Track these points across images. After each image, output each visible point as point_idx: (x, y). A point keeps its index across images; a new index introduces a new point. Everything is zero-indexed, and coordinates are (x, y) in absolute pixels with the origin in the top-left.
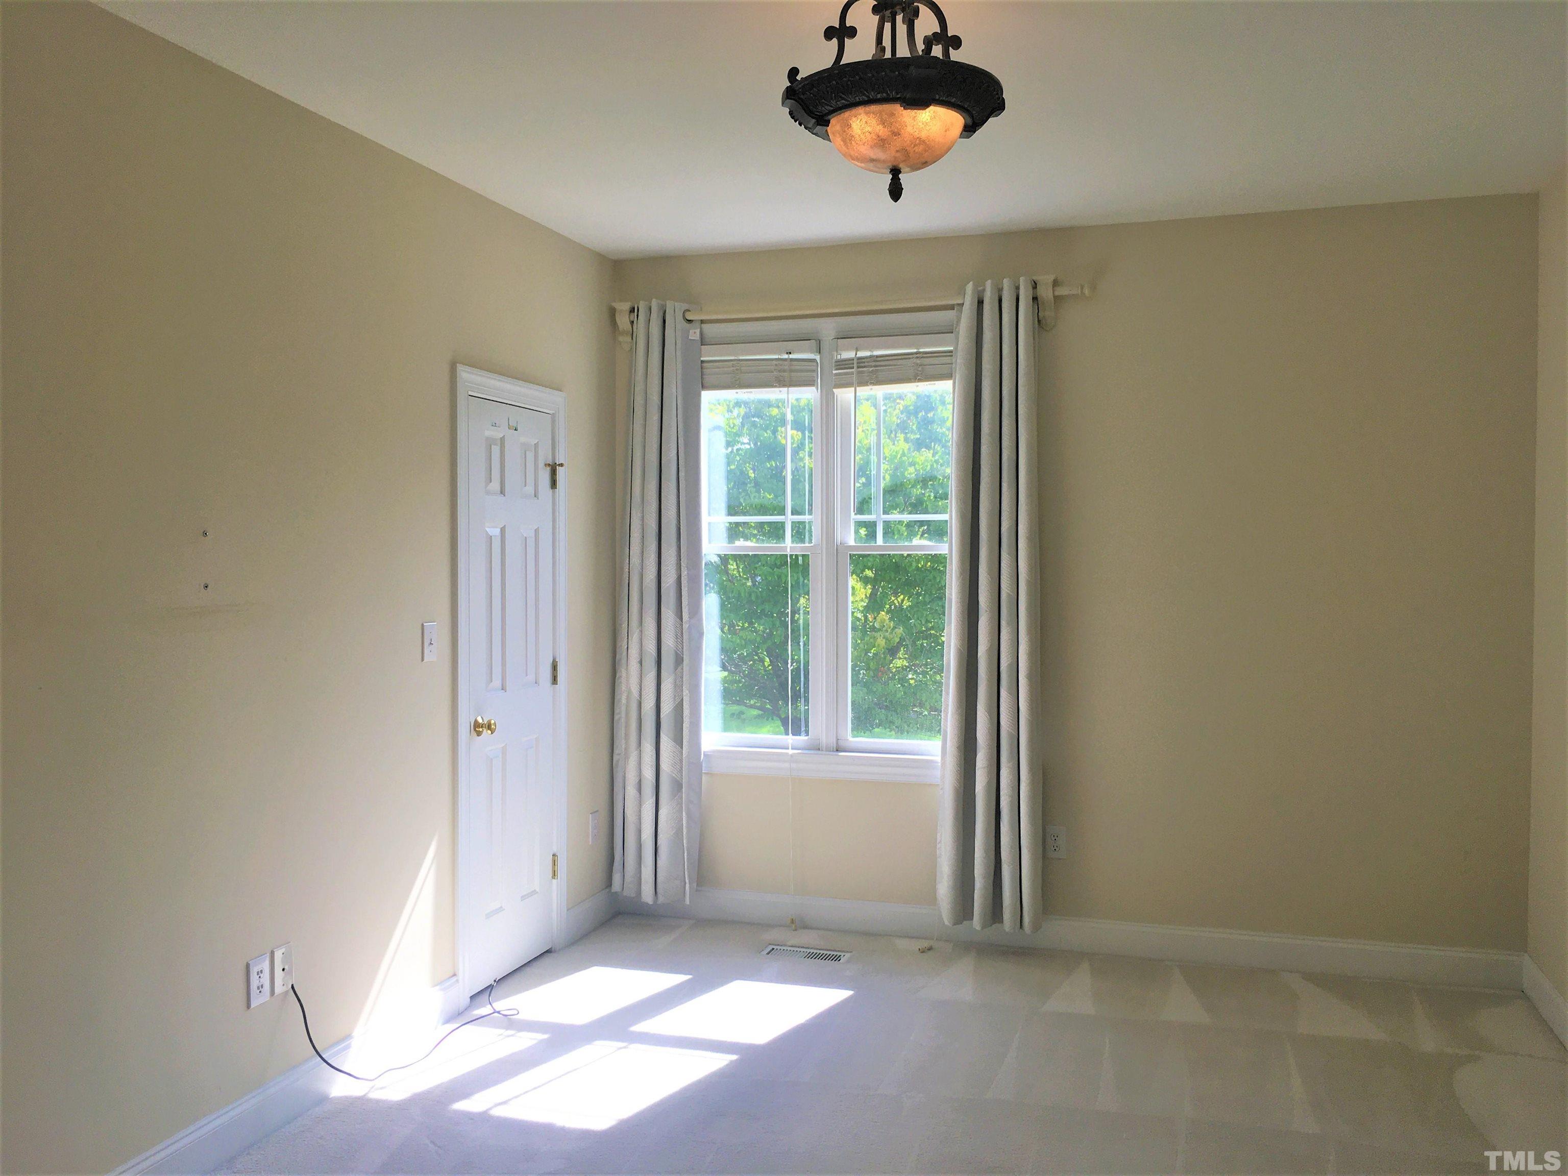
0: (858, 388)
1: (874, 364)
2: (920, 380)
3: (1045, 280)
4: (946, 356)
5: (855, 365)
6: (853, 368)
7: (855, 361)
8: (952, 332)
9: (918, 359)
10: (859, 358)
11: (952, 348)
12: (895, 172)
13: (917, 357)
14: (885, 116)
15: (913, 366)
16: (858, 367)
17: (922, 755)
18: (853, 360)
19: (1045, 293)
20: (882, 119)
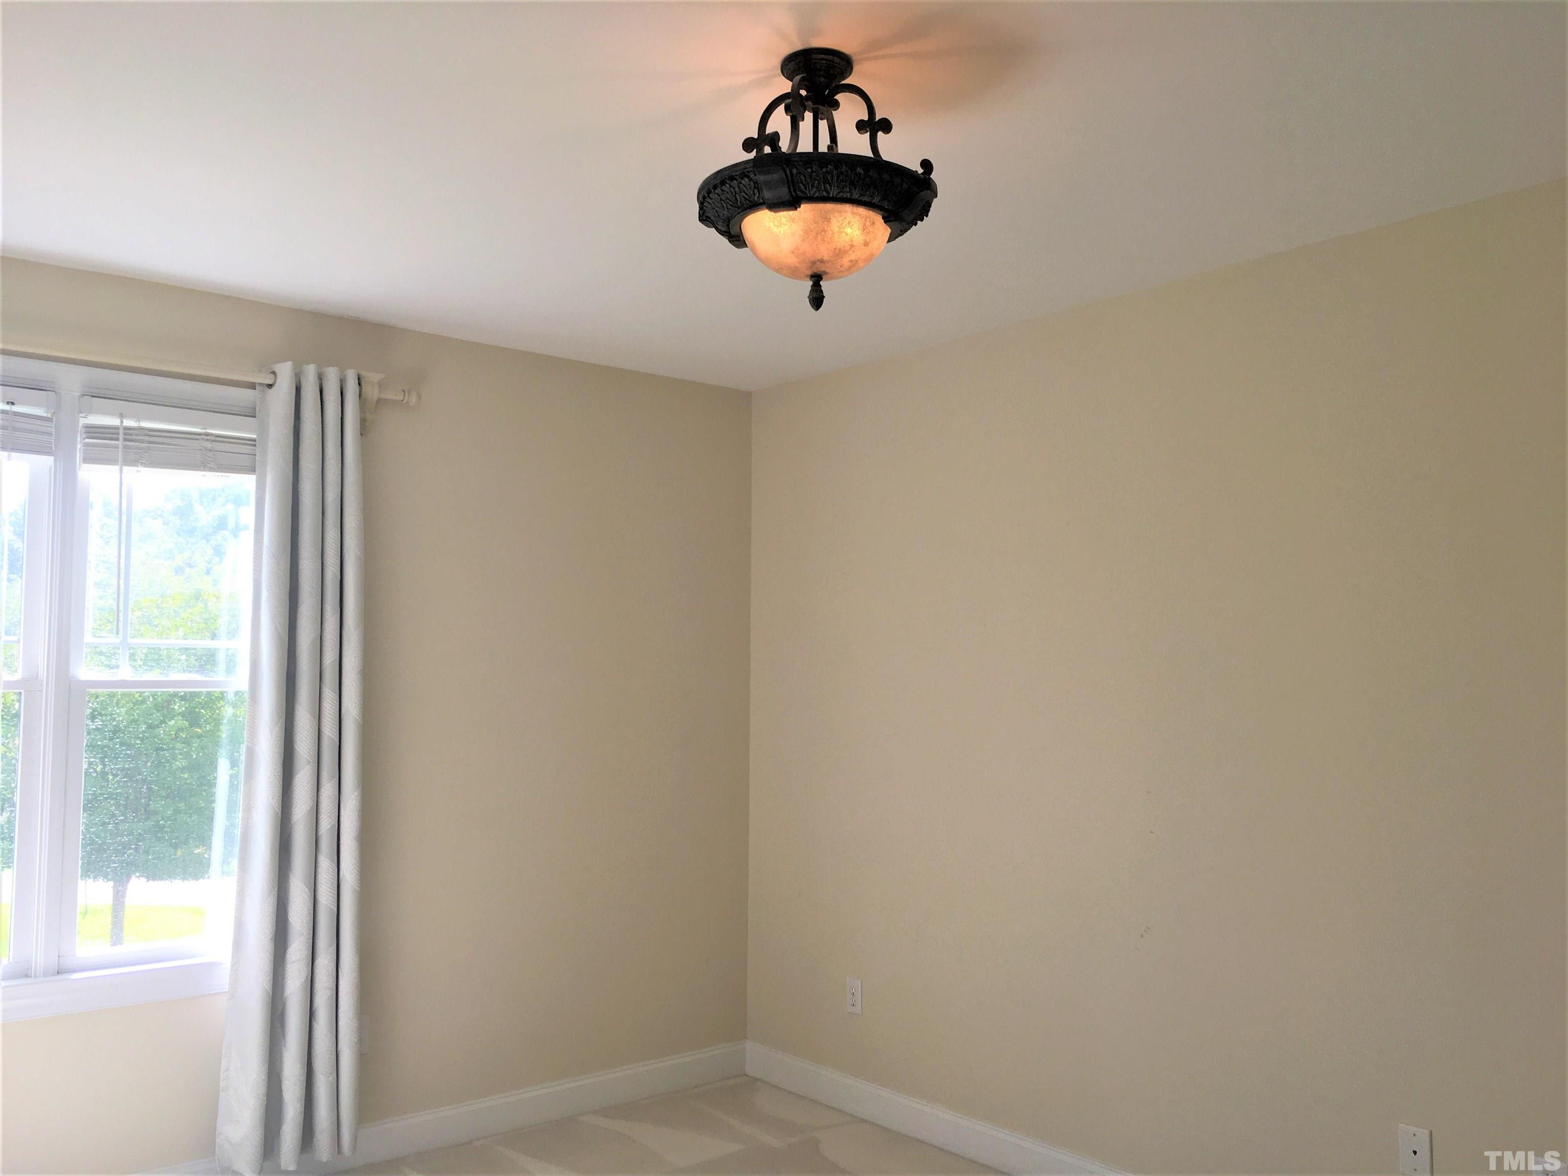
0: (125, 468)
1: (147, 438)
2: (212, 469)
3: (372, 377)
4: (246, 444)
5: (121, 437)
6: (117, 439)
7: (121, 432)
8: (255, 417)
9: (207, 442)
10: (126, 428)
11: (255, 436)
12: (817, 278)
13: (207, 440)
14: (868, 223)
15: (200, 450)
16: (125, 440)
17: (187, 958)
18: (118, 428)
19: (372, 393)
20: (865, 225)
